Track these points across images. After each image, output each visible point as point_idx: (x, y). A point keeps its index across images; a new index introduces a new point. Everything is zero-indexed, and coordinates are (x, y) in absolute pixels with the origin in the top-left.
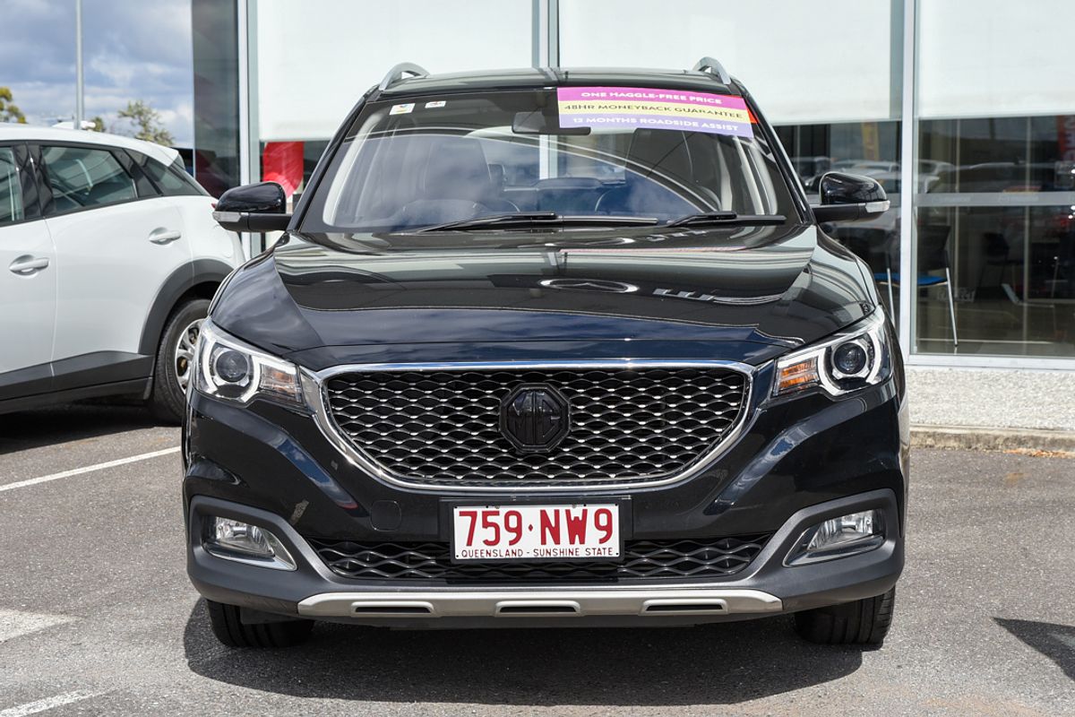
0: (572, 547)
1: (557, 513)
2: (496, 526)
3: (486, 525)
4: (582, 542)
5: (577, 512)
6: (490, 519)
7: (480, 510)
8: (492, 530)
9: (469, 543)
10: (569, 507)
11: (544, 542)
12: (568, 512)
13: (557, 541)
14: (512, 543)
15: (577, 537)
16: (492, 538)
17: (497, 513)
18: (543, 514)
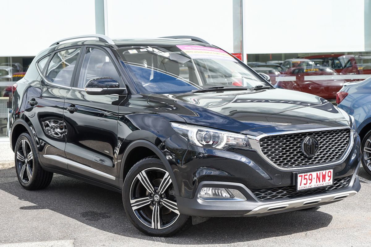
0: (323, 183)
1: (320, 173)
2: (306, 179)
3: (305, 179)
4: (325, 181)
5: (324, 172)
6: (306, 177)
7: (303, 174)
8: (306, 180)
9: (300, 185)
10: (322, 171)
11: (317, 183)
12: (322, 173)
13: (320, 182)
14: (310, 183)
15: (324, 180)
16: (306, 183)
17: (307, 175)
18: (317, 174)
